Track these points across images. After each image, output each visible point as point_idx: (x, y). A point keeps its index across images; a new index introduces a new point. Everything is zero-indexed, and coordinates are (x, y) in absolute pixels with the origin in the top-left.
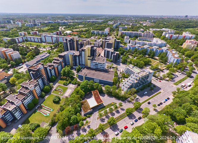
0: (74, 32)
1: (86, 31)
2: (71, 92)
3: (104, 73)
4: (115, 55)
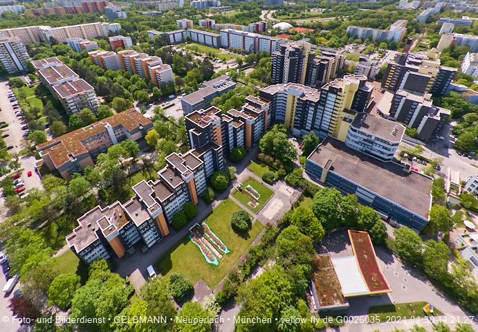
0: (297, 26)
1: (332, 27)
2: (280, 210)
3: (392, 176)
4: (435, 118)
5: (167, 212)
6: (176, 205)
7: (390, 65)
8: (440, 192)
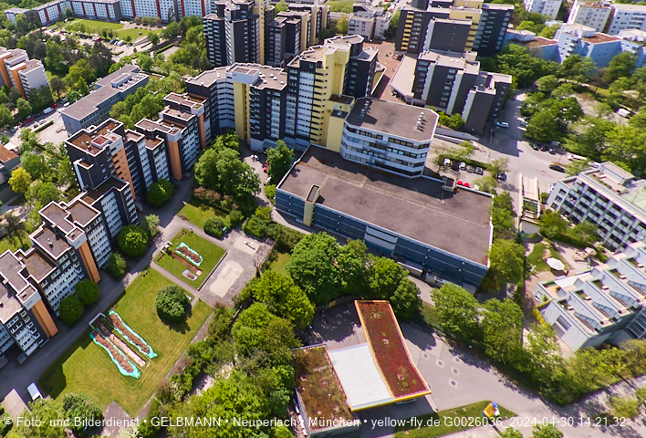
2: (238, 281)
3: (425, 201)
4: (487, 91)
5: (50, 299)
6: (64, 286)
7: (404, 13)
8: (505, 217)
